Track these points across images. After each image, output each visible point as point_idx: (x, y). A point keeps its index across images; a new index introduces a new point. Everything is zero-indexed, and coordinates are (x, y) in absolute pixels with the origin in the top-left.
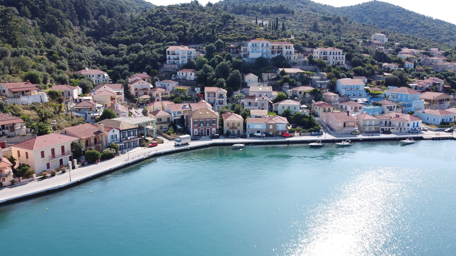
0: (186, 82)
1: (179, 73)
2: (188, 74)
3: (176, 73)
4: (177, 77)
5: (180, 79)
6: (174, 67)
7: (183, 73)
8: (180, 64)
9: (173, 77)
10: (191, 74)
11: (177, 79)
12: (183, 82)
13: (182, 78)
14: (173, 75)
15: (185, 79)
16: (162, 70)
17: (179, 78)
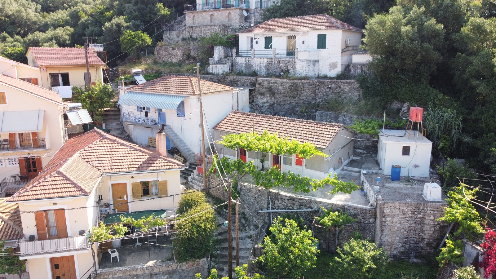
0: (294, 88)
1: (251, 40)
2: (299, 40)
3: (233, 43)
4: (241, 61)
5: (255, 74)
6: (225, 21)
7: (268, 41)
8: (253, 6)
9: (220, 62)
10: (322, 42)
11: (240, 74)
12: (272, 91)
13: (269, 64)
14: (218, 52)
15: (285, 73)
16: (174, 34)
17: (248, 66)
